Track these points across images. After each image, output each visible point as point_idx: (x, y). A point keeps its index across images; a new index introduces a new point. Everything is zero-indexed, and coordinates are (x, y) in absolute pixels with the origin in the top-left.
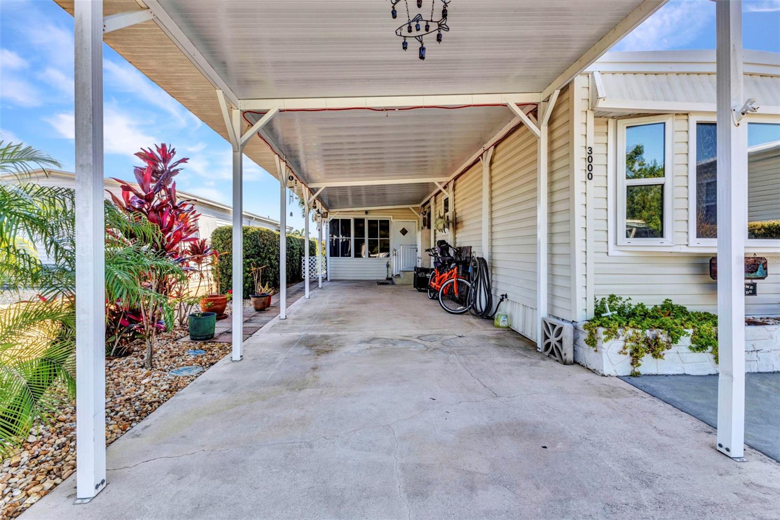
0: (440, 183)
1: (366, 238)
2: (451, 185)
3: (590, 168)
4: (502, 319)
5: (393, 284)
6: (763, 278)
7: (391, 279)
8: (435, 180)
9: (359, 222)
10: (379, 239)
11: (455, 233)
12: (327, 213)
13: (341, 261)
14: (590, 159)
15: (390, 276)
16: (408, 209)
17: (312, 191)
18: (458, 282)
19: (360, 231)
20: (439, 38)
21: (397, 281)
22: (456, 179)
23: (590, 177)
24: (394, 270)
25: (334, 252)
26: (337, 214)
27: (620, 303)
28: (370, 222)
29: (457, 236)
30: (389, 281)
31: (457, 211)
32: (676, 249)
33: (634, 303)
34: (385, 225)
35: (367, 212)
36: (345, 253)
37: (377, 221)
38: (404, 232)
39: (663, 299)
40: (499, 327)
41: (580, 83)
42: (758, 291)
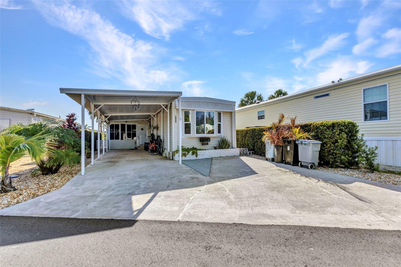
0: (152, 115)
1: (126, 132)
2: (156, 116)
3: (176, 120)
4: (164, 154)
5: (137, 149)
6: (209, 141)
7: (137, 148)
8: (151, 114)
9: (123, 126)
10: (132, 132)
11: (157, 131)
12: (109, 122)
13: (115, 141)
14: (176, 118)
15: (136, 147)
16: (144, 120)
17: (106, 117)
18: (155, 146)
19: (123, 130)
20: (138, 107)
21: (139, 148)
22: (157, 114)
23: (176, 122)
24: (138, 145)
25: (112, 138)
26: (113, 123)
27: (184, 148)
28: (128, 125)
29: (158, 132)
30: (136, 149)
31: (158, 124)
32: (193, 136)
33: (187, 148)
34: (134, 127)
35: (126, 122)
36: (117, 138)
37: (131, 125)
38: (142, 129)
39: (193, 146)
40: (163, 156)
41: (173, 103)
42: (209, 144)
